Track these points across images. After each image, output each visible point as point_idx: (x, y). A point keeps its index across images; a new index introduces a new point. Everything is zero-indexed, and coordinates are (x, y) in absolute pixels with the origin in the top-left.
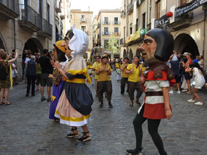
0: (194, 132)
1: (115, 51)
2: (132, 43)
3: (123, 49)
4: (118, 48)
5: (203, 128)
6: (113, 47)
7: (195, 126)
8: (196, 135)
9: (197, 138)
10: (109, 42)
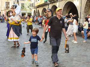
0: (75, 59)
1: (28, 11)
2: (39, 6)
3: (33, 10)
4: (30, 9)
5: (80, 56)
6: (28, 9)
7: (76, 56)
8: (76, 61)
9: (77, 62)
10: (25, 5)
